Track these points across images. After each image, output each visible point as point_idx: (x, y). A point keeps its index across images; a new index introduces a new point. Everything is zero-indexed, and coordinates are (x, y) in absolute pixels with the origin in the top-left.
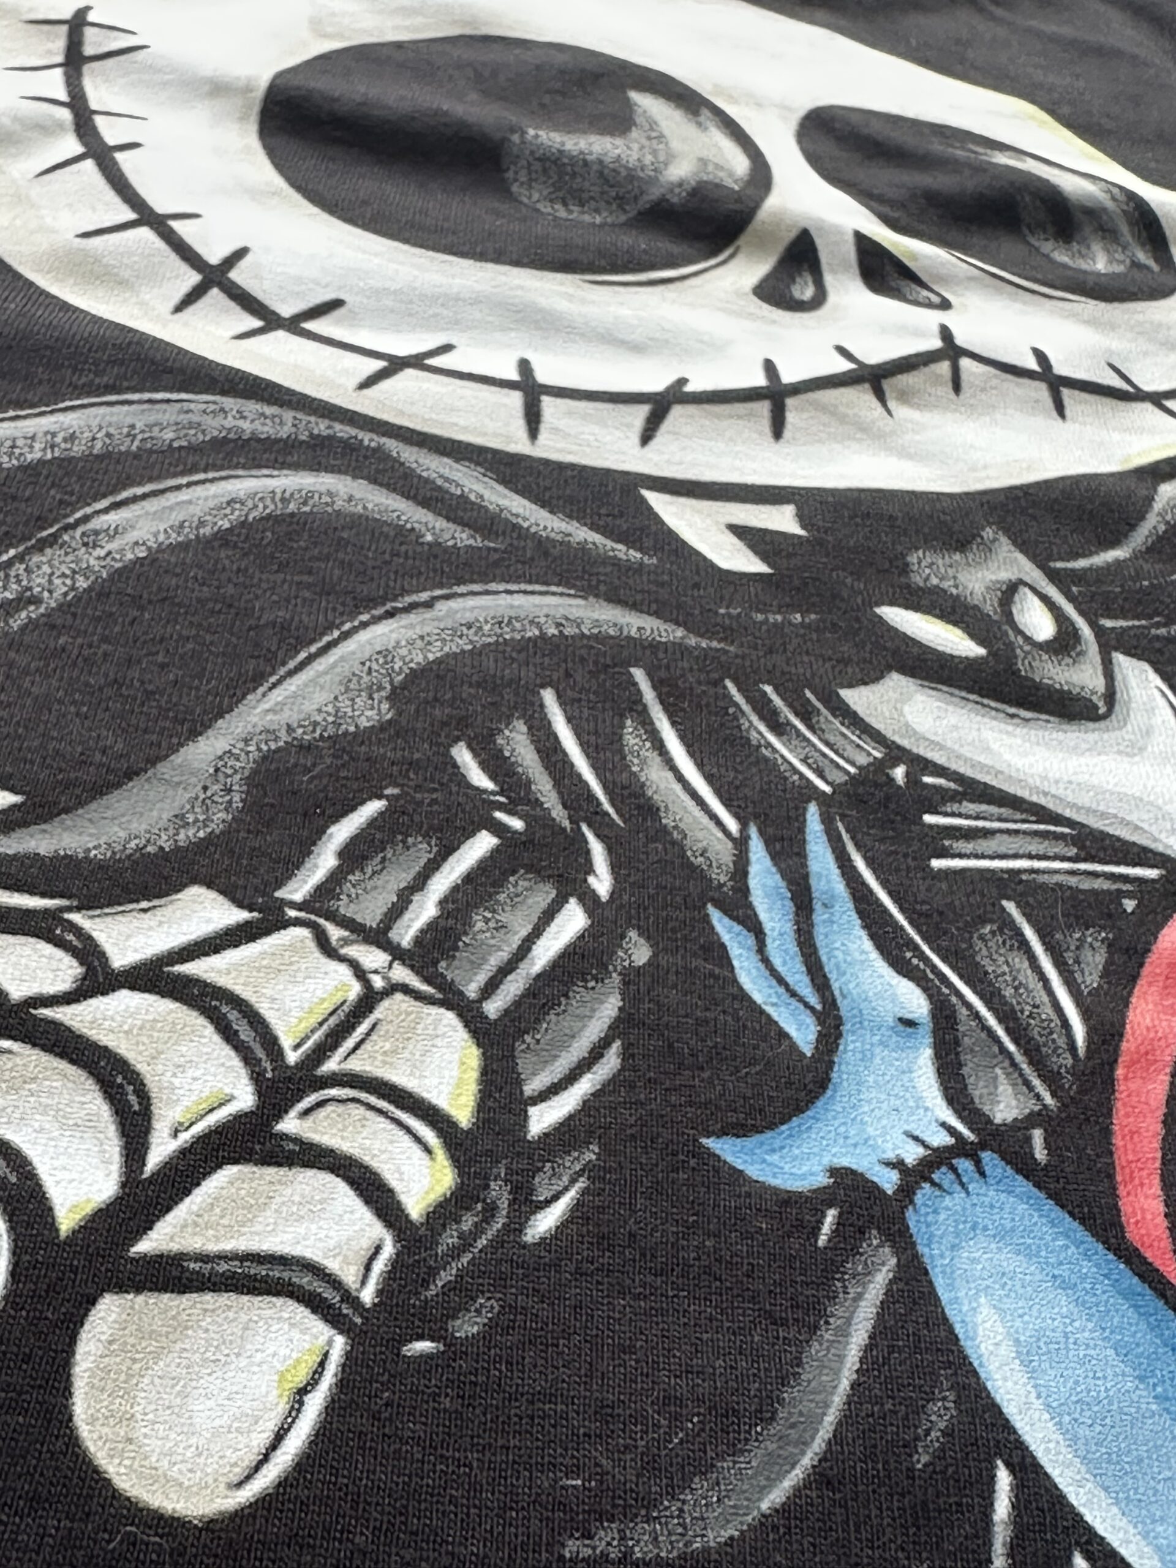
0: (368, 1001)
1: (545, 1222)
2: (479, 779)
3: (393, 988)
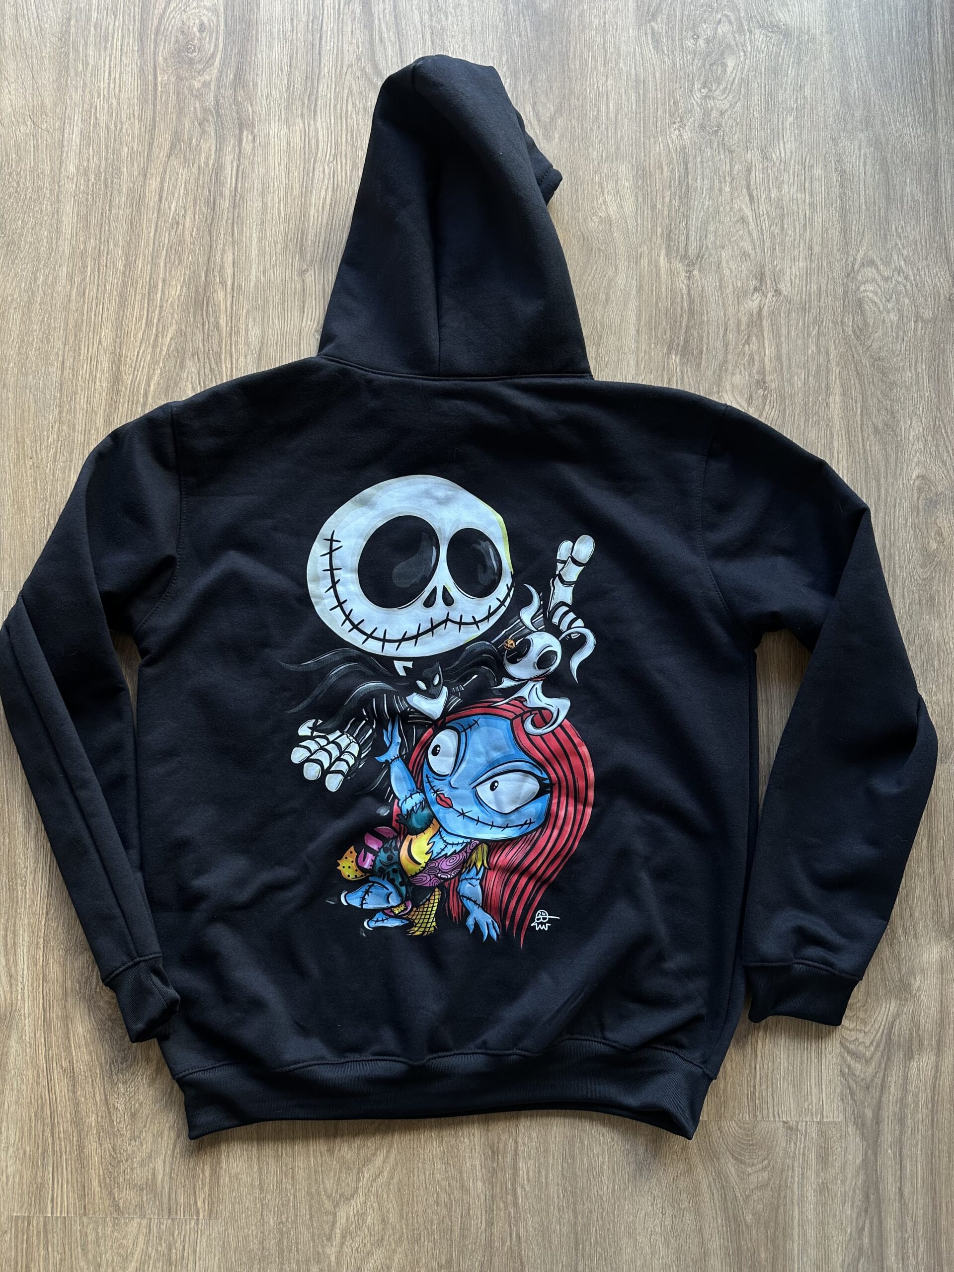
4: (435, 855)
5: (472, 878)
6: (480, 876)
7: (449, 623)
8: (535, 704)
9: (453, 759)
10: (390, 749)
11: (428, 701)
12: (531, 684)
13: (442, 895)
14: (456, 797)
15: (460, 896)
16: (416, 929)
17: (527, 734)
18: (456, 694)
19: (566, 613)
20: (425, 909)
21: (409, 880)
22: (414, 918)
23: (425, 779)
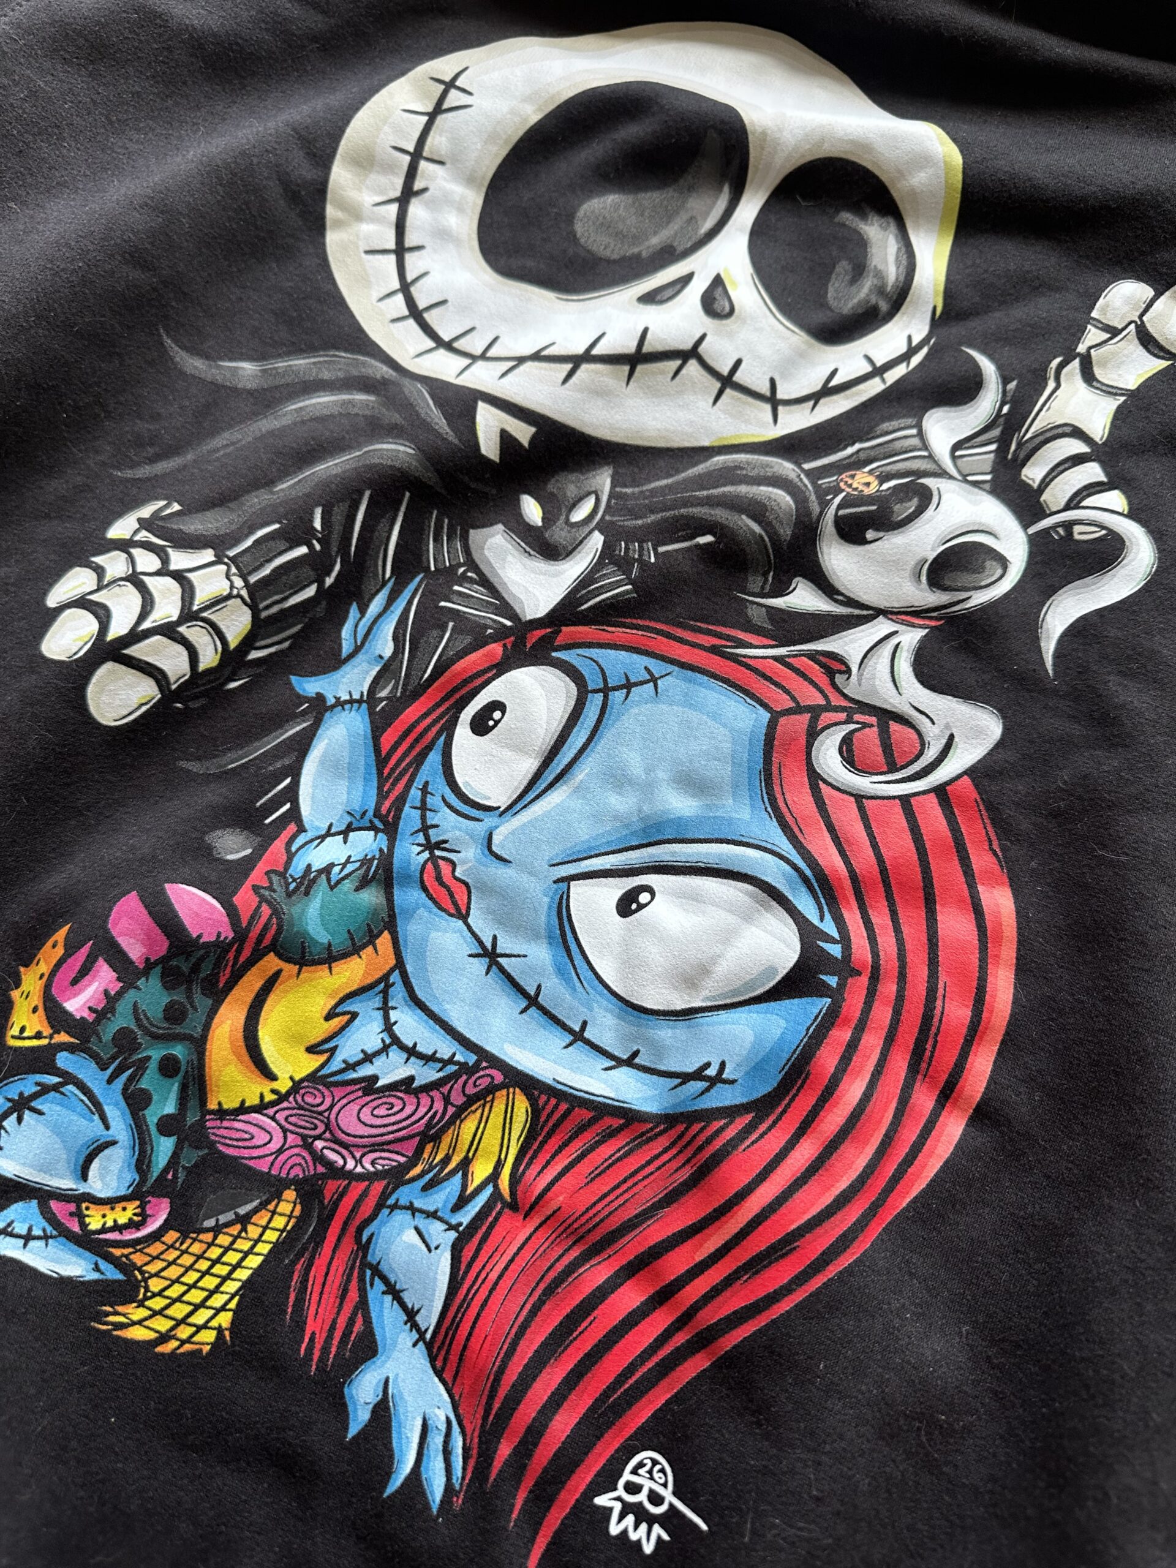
0: (229, 597)
1: (233, 685)
2: (317, 524)
3: (239, 596)
4: (336, 1064)
5: (433, 1215)
6: (465, 1217)
7: (693, 366)
8: (874, 691)
9: (531, 765)
10: (346, 668)
11: (528, 561)
12: (882, 627)
13: (302, 1222)
14: (488, 890)
15: (365, 1264)
16: (142, 1313)
17: (815, 778)
18: (624, 565)
19: (1077, 460)
20: (214, 1253)
21: (202, 1122)
22: (153, 1268)
23: (415, 794)
